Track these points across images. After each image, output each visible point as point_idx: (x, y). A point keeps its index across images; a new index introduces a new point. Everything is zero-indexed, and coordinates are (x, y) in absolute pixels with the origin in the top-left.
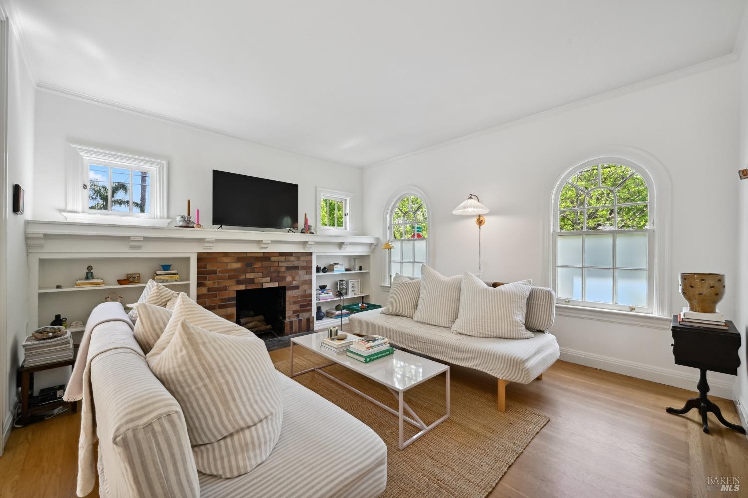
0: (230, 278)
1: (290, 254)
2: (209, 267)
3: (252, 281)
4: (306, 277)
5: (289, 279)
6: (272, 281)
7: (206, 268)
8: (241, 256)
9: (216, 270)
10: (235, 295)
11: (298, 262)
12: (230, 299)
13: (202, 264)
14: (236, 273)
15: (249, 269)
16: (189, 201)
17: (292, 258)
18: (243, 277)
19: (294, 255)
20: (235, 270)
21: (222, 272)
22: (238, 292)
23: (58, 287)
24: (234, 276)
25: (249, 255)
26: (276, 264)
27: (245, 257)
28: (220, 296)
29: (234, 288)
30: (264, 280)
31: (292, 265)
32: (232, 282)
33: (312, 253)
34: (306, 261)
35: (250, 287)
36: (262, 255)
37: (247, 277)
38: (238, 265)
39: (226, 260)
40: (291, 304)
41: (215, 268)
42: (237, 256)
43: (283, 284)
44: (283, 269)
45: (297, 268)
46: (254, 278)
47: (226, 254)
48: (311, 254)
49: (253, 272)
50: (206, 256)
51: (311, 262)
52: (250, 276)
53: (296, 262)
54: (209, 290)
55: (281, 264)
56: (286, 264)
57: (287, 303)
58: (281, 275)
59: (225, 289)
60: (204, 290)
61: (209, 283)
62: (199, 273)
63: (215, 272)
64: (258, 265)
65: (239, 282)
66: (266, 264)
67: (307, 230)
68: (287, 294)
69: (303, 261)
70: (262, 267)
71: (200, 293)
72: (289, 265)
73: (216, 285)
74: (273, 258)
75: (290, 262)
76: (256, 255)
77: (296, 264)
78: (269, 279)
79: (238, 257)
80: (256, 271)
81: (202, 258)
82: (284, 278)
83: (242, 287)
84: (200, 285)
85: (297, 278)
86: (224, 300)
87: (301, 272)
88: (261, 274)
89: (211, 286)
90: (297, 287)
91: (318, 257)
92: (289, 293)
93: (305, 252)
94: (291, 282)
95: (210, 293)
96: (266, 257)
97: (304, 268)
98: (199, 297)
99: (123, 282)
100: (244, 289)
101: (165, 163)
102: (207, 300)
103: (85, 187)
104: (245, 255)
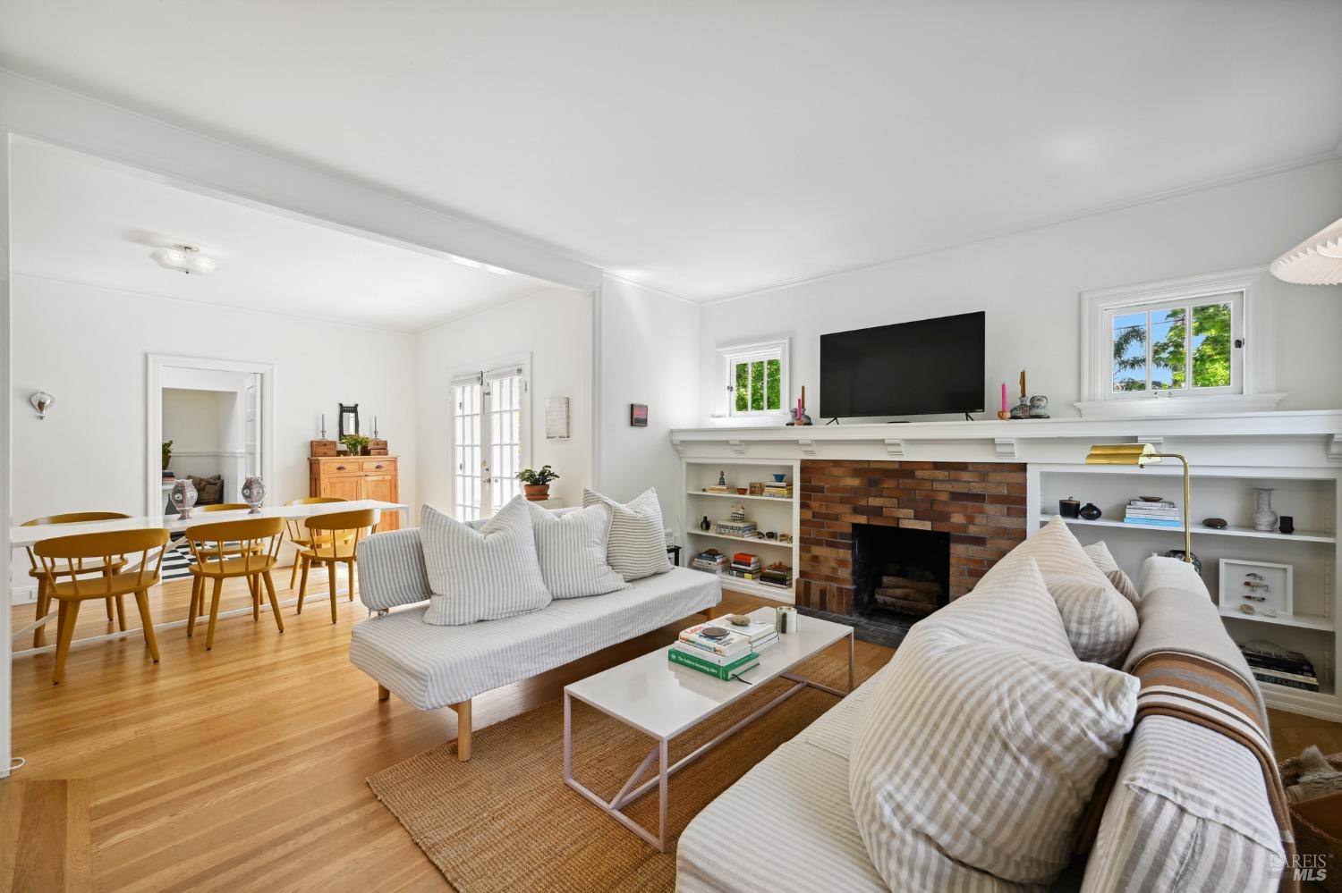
0: (843, 501)
1: (962, 466)
2: (815, 482)
3: (878, 511)
4: (1009, 522)
5: (958, 519)
6: (917, 517)
7: (810, 482)
8: (858, 466)
9: (823, 487)
10: (849, 530)
11: (984, 484)
12: (843, 535)
13: (806, 476)
14: (852, 495)
15: (873, 490)
16: (803, 388)
17: (965, 476)
18: (863, 502)
19: (970, 468)
20: (855, 490)
21: (832, 490)
22: (854, 526)
23: (704, 490)
24: (849, 498)
25: (872, 466)
26: (927, 486)
27: (866, 469)
28: (829, 527)
29: (848, 519)
30: (901, 513)
31: (965, 491)
32: (848, 508)
33: (1025, 464)
34: (1008, 484)
35: (876, 522)
36: (897, 466)
37: (869, 504)
38: (853, 482)
39: (837, 471)
40: (962, 573)
41: (822, 484)
42: (853, 466)
43: (942, 528)
44: (943, 497)
45: (980, 498)
46: (882, 508)
47: (837, 463)
48: (1022, 467)
49: (881, 496)
50: (809, 464)
51: (1024, 487)
52: (874, 502)
53: (977, 485)
54: (815, 515)
55: (937, 486)
56: (949, 487)
57: (953, 570)
58: (938, 507)
59: (836, 517)
60: (809, 515)
61: (815, 505)
62: (802, 489)
63: (821, 490)
64: (890, 484)
65: (857, 510)
66: (906, 483)
67: (1028, 410)
68: (952, 551)
69: (999, 484)
70: (898, 488)
71: (804, 517)
72: (958, 491)
73: (824, 510)
74: (919, 474)
75: (961, 484)
76: (886, 466)
77: (977, 488)
78: (911, 512)
79: (855, 469)
80: (885, 493)
81: (808, 468)
82: (945, 517)
83: (862, 520)
84: (803, 506)
85: (979, 519)
86: (834, 535)
87: (991, 508)
88: (895, 501)
89: (817, 510)
90: (979, 541)
91: (1046, 476)
92: (958, 551)
93: (1004, 464)
94: (964, 528)
95: (815, 520)
96: (906, 470)
97: (997, 499)
98: (803, 523)
99: (743, 491)
100: (866, 523)
101: (787, 341)
102: (812, 529)
103: (730, 388)
104: (866, 466)
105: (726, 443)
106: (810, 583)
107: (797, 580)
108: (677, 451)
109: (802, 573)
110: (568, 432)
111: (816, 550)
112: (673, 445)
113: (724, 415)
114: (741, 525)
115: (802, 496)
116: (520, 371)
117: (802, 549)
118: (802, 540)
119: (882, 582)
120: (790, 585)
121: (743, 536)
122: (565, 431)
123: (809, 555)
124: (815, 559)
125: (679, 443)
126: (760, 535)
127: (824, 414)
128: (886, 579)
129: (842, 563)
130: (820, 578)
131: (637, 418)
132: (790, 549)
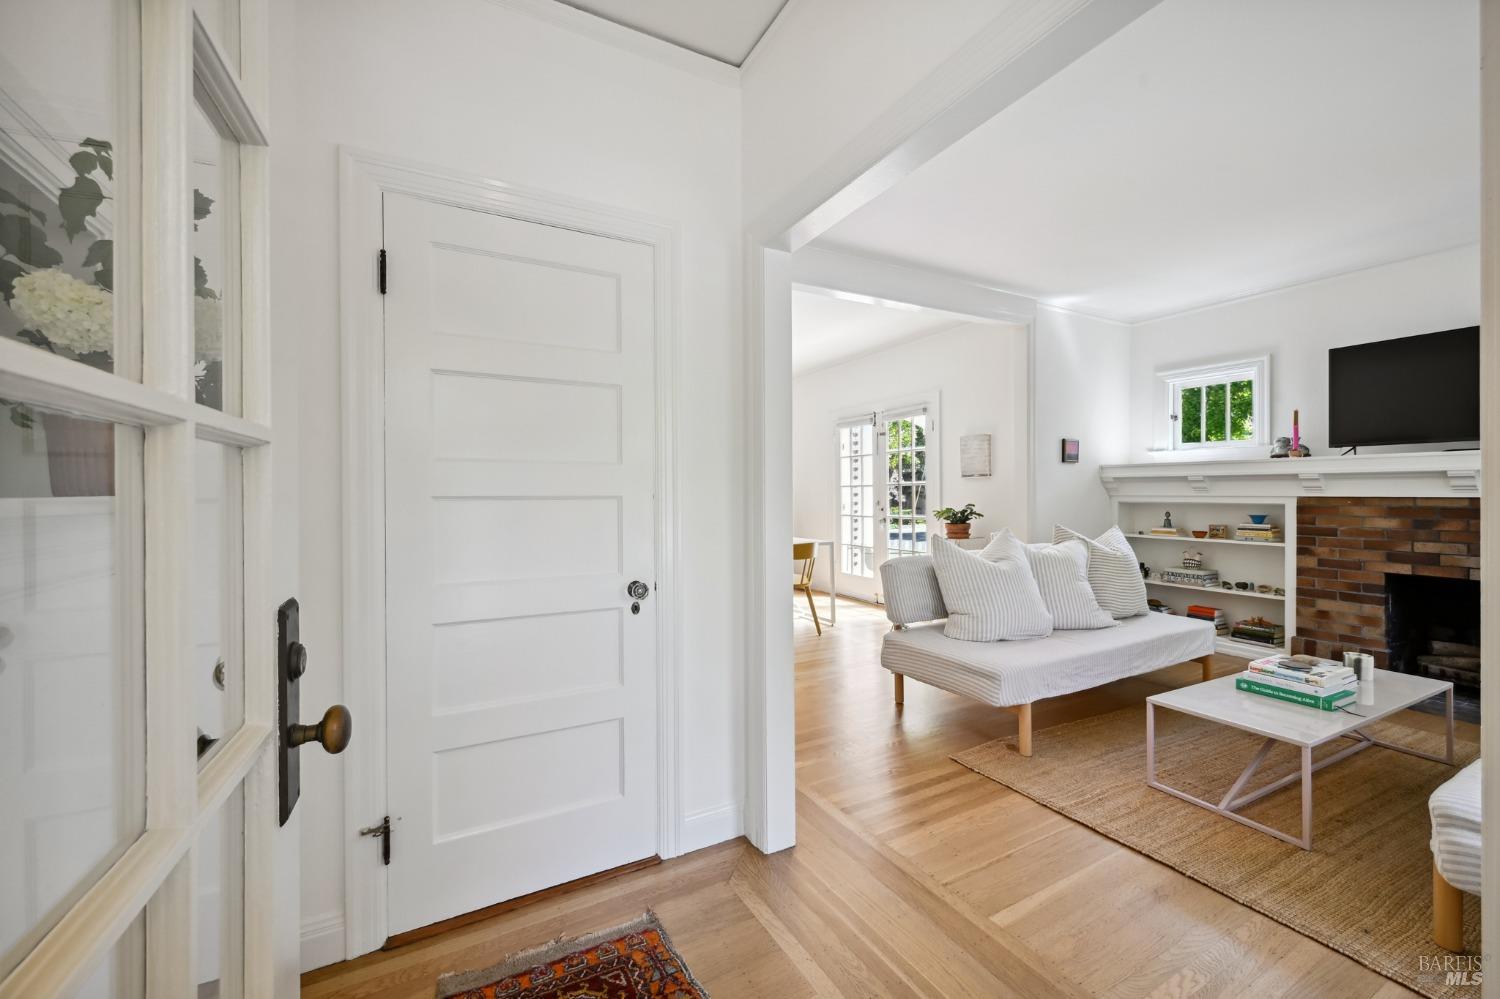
0: (1369, 546)
2: (1321, 523)
3: (1433, 559)
7: (1314, 523)
8: (1394, 504)
9: (1336, 530)
10: (1380, 582)
12: (1368, 588)
13: (1307, 517)
14: (1386, 539)
15: (1422, 533)
16: (1296, 413)
18: (1406, 548)
20: (1392, 534)
21: (1350, 533)
22: (1388, 576)
23: (1140, 533)
24: (1381, 542)
25: (1419, 503)
27: (1410, 508)
28: (1344, 576)
29: (1378, 568)
32: (1378, 555)
35: (1427, 572)
36: (1466, 504)
37: (1416, 550)
38: (1392, 524)
39: (1357, 511)
41: (1333, 526)
42: (1385, 504)
46: (1438, 555)
47: (1358, 501)
49: (1437, 540)
50: (1312, 503)
52: (1425, 547)
54: (1321, 562)
59: (1358, 566)
60: (1312, 562)
61: (1322, 551)
62: (1300, 531)
63: (1333, 532)
65: (1392, 558)
71: (1302, 565)
73: (1337, 557)
76: (1447, 504)
79: (1389, 508)
80: (1445, 538)
81: (1305, 507)
83: (1405, 569)
84: (1301, 551)
86: (1356, 587)
89: (1325, 556)
95: (1321, 568)
98: (1300, 571)
99: (1199, 534)
100: (1410, 573)
101: (1266, 359)
102: (1316, 579)
103: (1175, 418)
104: (1411, 504)
105: (1184, 479)
106: (1315, 643)
107: (1293, 638)
108: (1107, 489)
109: (1300, 631)
110: (990, 470)
111: (1323, 604)
112: (1104, 482)
113: (1168, 447)
114: (1201, 573)
115: (1300, 540)
116: (925, 410)
117: (1300, 602)
118: (1300, 591)
119: (1432, 649)
120: (1281, 644)
121: (1203, 586)
122: (987, 469)
123: (1312, 610)
124: (1323, 615)
125: (1110, 481)
126: (1226, 585)
127: (1335, 442)
128: (1437, 645)
129: (1370, 621)
130: (1331, 637)
131: (1068, 453)
132: (1282, 603)
